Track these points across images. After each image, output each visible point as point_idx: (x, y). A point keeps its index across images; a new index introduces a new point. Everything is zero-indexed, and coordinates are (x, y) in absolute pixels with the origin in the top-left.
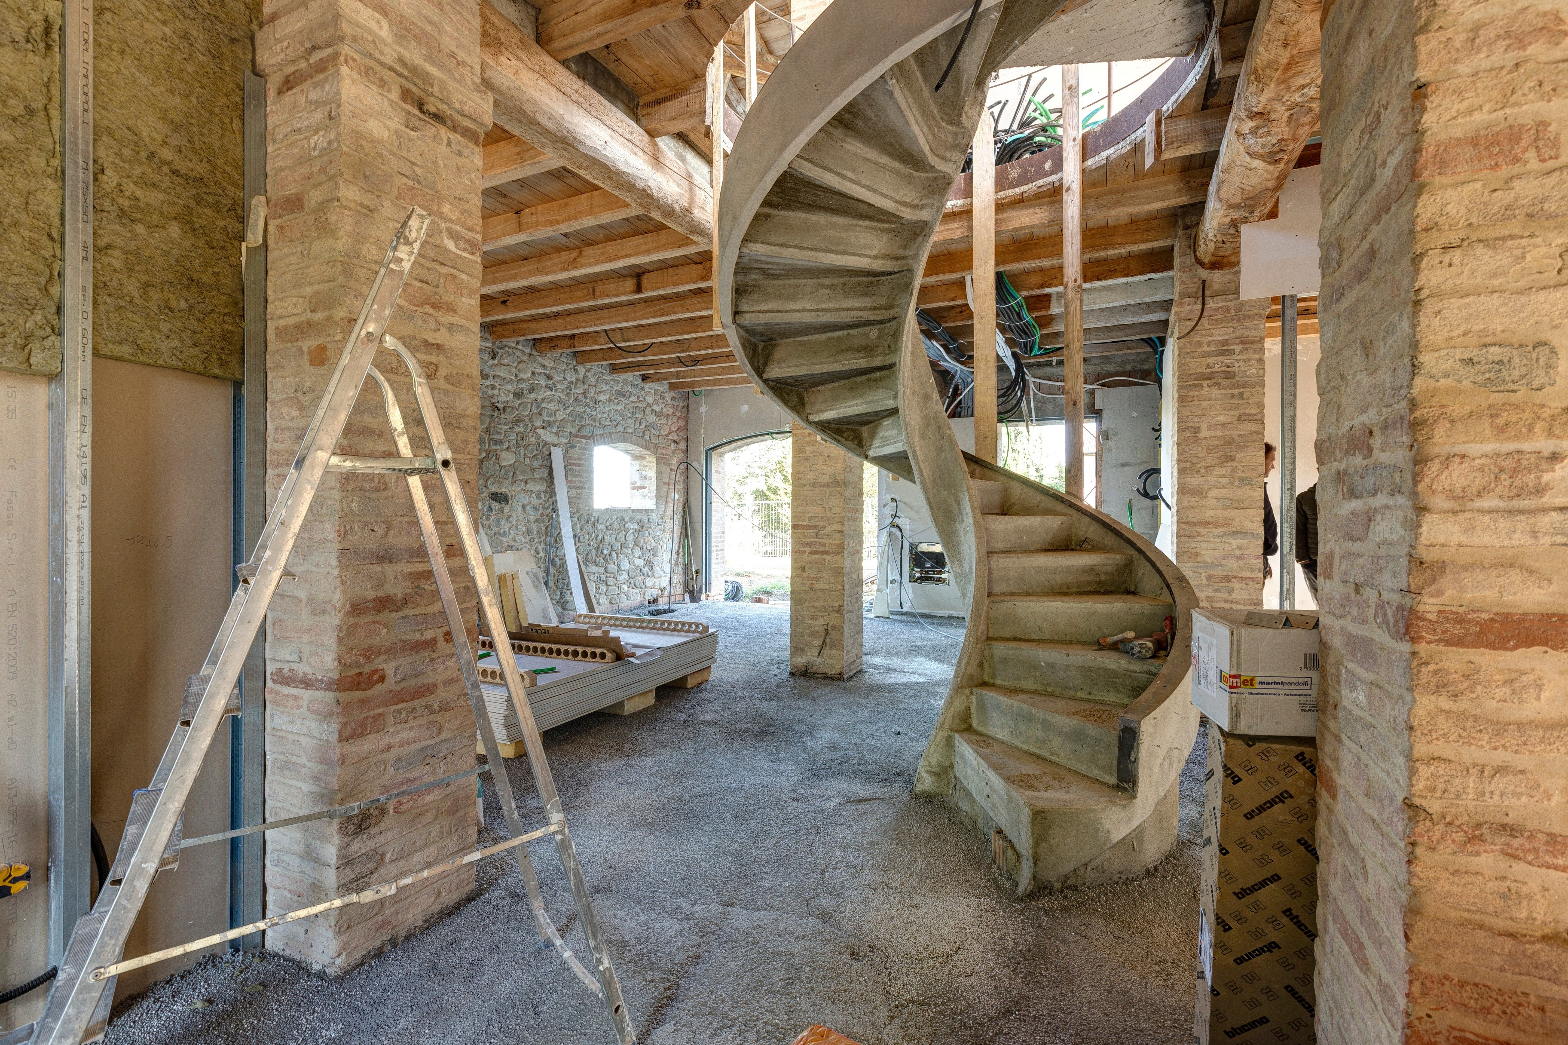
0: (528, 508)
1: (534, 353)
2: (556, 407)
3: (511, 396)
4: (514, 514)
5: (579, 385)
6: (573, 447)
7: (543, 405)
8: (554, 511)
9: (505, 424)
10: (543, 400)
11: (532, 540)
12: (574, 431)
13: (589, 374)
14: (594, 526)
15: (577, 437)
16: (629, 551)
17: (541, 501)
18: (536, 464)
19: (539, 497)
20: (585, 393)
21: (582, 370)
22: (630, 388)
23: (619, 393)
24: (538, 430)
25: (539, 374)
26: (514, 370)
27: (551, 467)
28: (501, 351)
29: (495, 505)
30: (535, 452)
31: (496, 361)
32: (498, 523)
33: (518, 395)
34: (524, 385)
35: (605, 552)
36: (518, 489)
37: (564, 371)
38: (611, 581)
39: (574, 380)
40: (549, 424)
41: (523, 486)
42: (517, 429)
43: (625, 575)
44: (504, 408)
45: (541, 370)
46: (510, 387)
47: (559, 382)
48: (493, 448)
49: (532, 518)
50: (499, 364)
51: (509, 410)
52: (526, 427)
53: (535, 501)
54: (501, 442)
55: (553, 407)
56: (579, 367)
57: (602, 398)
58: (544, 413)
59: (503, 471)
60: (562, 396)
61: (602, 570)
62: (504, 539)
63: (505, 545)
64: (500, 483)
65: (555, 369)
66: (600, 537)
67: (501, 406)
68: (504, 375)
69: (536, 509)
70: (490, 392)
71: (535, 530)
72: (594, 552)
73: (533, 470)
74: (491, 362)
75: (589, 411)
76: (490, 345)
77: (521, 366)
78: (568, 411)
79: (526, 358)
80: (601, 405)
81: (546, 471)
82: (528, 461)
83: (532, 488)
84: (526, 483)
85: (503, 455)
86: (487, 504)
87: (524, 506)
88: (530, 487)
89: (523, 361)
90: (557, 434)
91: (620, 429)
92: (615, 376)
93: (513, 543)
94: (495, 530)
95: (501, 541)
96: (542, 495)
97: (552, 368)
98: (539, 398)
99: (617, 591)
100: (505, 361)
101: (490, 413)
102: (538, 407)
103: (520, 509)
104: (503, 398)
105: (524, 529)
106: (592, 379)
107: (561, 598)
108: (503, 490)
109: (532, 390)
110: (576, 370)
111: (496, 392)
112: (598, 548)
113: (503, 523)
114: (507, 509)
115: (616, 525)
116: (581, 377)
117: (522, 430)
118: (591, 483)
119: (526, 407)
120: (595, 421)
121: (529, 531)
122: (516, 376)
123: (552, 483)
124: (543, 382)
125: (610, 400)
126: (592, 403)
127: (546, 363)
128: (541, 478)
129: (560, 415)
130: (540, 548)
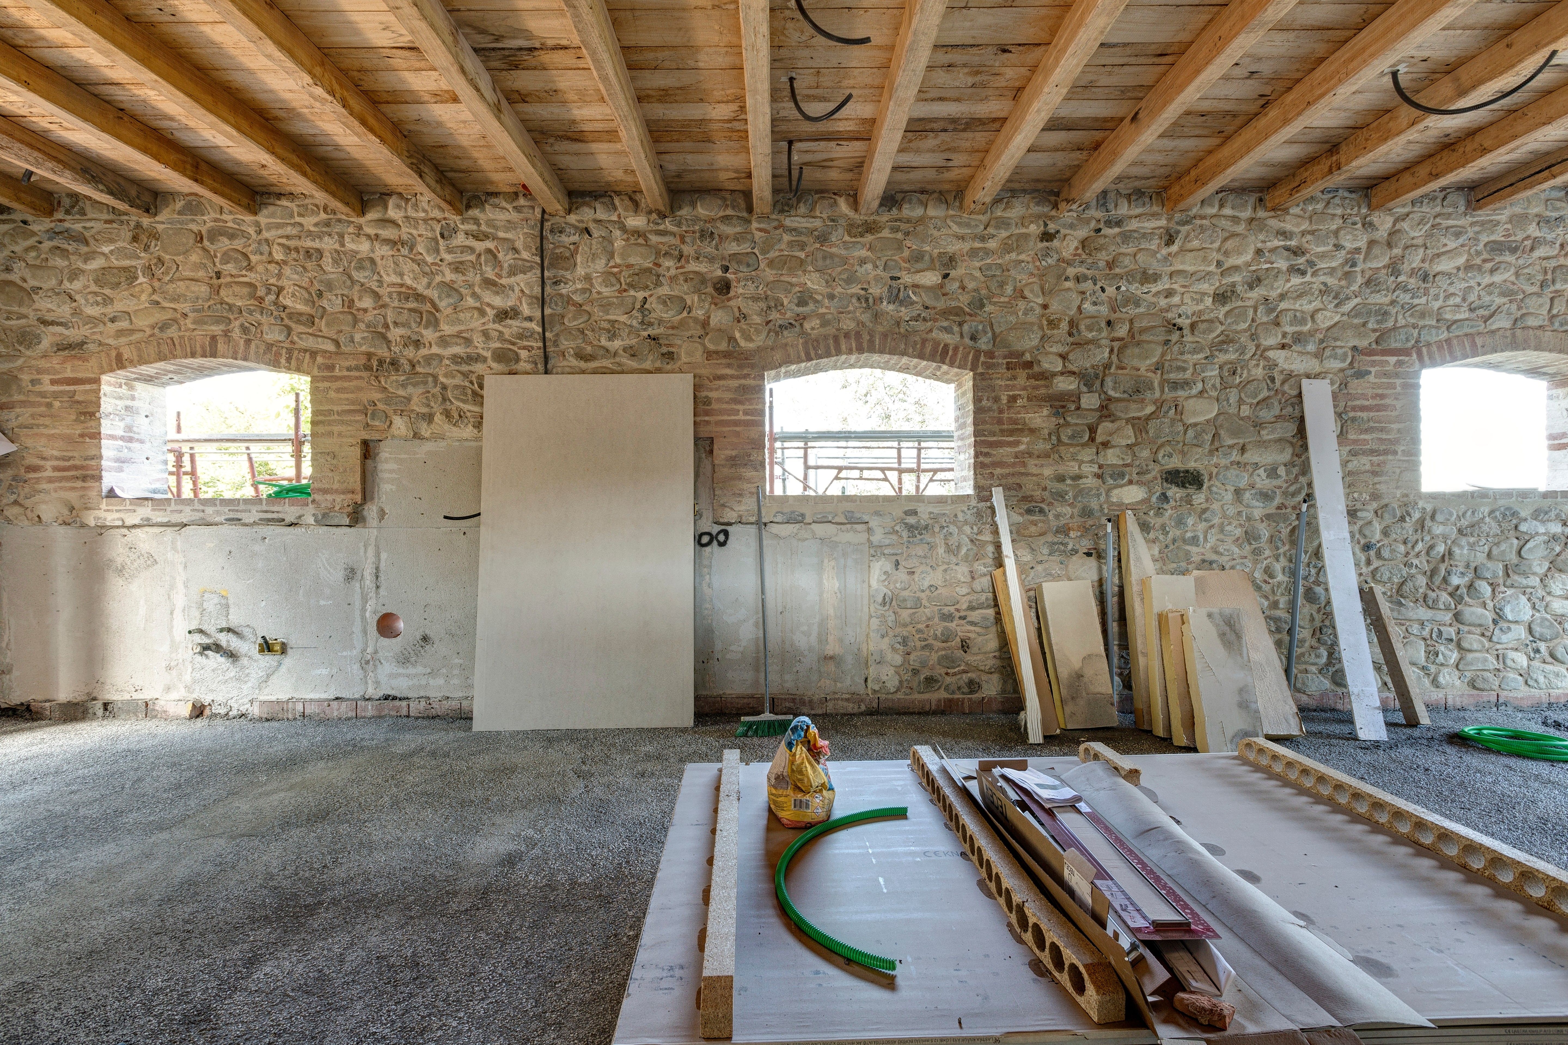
0: (1247, 495)
1: (1261, 214)
2: (1317, 304)
3: (1209, 301)
4: (1216, 506)
5: (1376, 250)
6: (1361, 374)
7: (1283, 305)
8: (1309, 497)
9: (1195, 351)
10: (1282, 297)
11: (1257, 552)
12: (1363, 343)
13: (1405, 225)
14: (1421, 525)
15: (1370, 353)
16: (1534, 581)
17: (1276, 482)
18: (1265, 415)
19: (1272, 473)
20: (1394, 268)
21: (1383, 222)
22: (1533, 230)
23: (1496, 247)
24: (1271, 354)
25: (1273, 250)
26: (1215, 256)
27: (1302, 420)
28: (1184, 229)
29: (1175, 492)
30: (1265, 393)
31: (1174, 248)
32: (1180, 522)
33: (1221, 297)
34: (1237, 278)
35: (1455, 580)
36: (1224, 462)
37: (1336, 233)
38: (1473, 641)
39: (1362, 243)
40: (1298, 338)
41: (1235, 456)
42: (1222, 358)
43: (1521, 632)
44: (1193, 326)
45: (1277, 243)
46: (1205, 287)
47: (1323, 256)
48: (1169, 395)
49: (1257, 513)
50: (1182, 250)
51: (1202, 326)
52: (1242, 350)
53: (1262, 481)
54: (1186, 384)
55: (1306, 306)
56: (1376, 218)
57: (1445, 265)
58: (1285, 320)
59: (1191, 433)
60: (1331, 281)
61: (1448, 617)
62: (1193, 549)
63: (1196, 559)
64: (1183, 453)
65: (1312, 233)
66: (1441, 549)
67: (1185, 322)
68: (1191, 269)
69: (1266, 496)
70: (1163, 302)
71: (1265, 534)
72: (1422, 581)
73: (1258, 425)
74: (1164, 251)
75: (1405, 298)
76: (1163, 222)
77: (1229, 244)
78: (1348, 307)
79: (1241, 228)
80: (1443, 282)
81: (1292, 428)
82: (1246, 411)
83: (1256, 459)
84: (1243, 449)
85: (1190, 404)
86: (1158, 490)
87: (1238, 492)
88: (1252, 456)
89: (1234, 235)
90: (1319, 355)
91: (1501, 322)
92: (1483, 215)
93: (1214, 557)
94: (1174, 533)
95: (1187, 553)
96: (1282, 471)
97: (1303, 233)
98: (1274, 294)
99: (1492, 663)
100: (1196, 243)
101: (1162, 338)
102: (1270, 311)
103: (1229, 497)
104: (1190, 308)
105: (1238, 532)
106: (1413, 232)
107: (1329, 664)
108: (1192, 465)
109: (1255, 282)
110: (1368, 225)
111: (1176, 300)
112: (1434, 572)
113: (1190, 521)
114: (1199, 498)
115: (1491, 526)
116: (1382, 233)
117: (1232, 357)
118: (1415, 441)
119: (1245, 314)
120: (1423, 315)
121: (1250, 536)
122: (1219, 264)
123: (1305, 447)
124: (1282, 264)
125: (1468, 267)
126: (1413, 282)
127: (1288, 227)
128: (1280, 440)
129: (1327, 319)
130: (1278, 567)
